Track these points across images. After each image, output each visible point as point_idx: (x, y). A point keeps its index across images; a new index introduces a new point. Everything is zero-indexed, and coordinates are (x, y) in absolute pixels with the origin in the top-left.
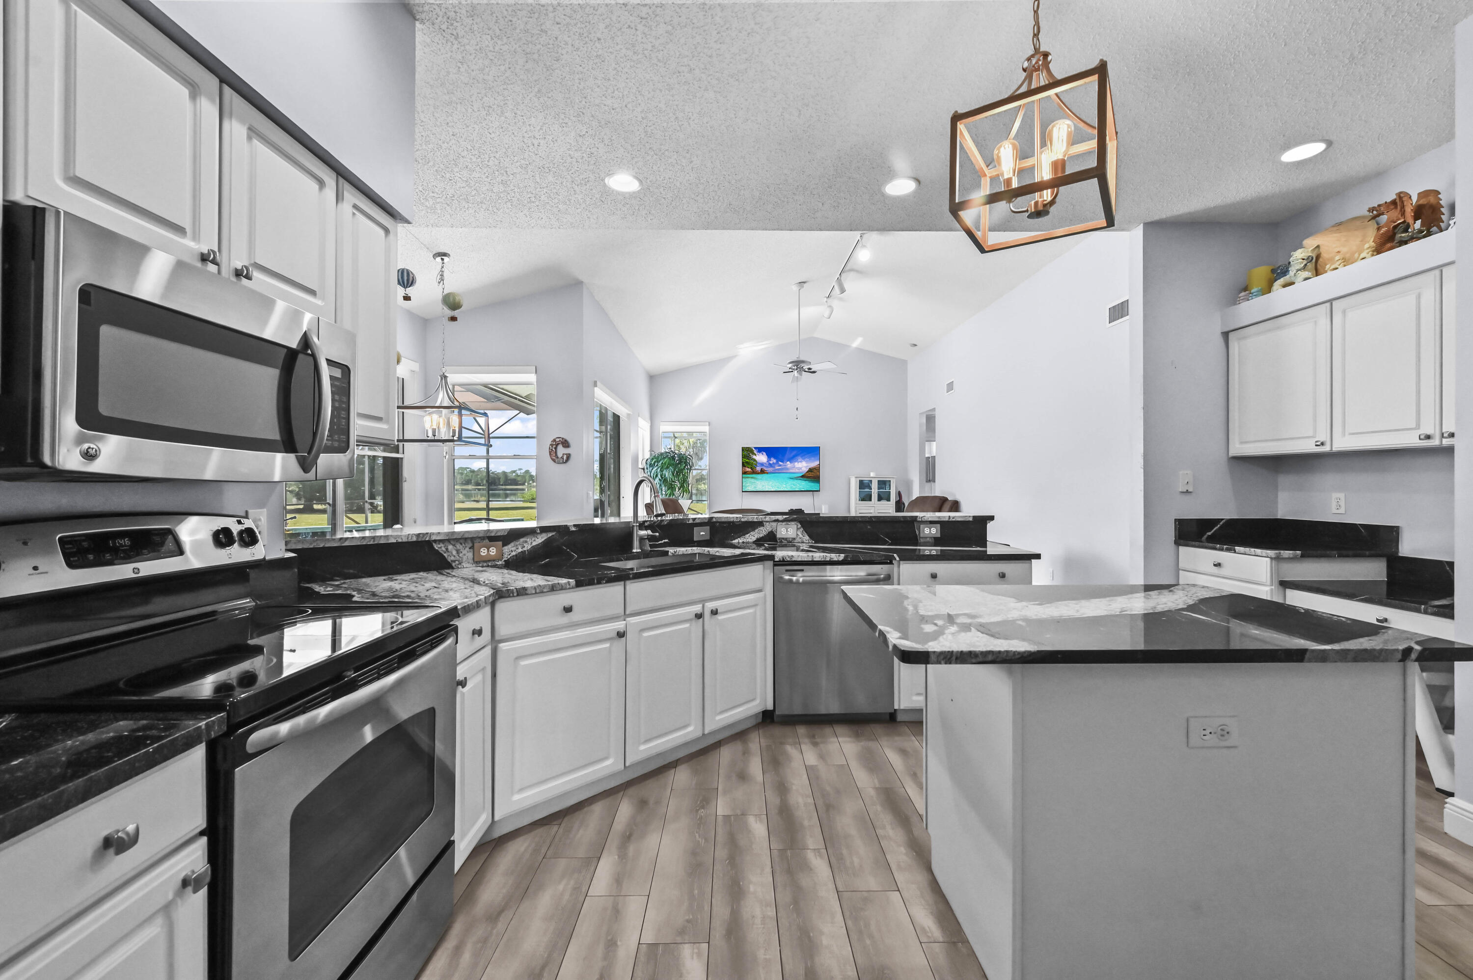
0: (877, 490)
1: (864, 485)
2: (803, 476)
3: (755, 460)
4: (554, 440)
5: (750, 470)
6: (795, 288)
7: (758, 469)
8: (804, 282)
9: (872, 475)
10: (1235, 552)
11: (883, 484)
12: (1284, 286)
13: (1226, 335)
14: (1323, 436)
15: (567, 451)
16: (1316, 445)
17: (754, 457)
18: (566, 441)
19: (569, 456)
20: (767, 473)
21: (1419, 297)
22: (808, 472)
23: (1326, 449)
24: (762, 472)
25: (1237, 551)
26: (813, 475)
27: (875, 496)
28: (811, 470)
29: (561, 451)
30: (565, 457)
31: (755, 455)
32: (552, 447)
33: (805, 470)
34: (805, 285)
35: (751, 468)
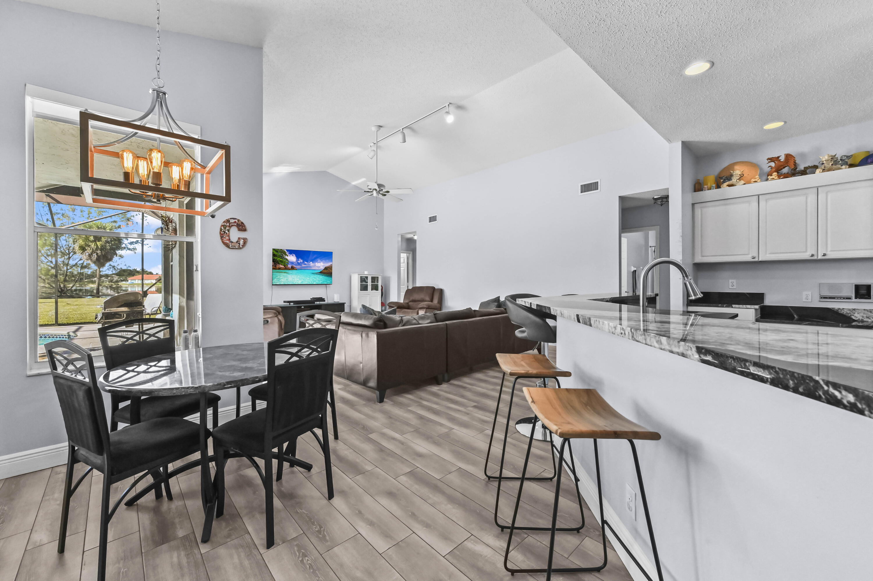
0: (371, 283)
1: (363, 280)
2: (321, 272)
3: (287, 260)
4: (228, 221)
5: (283, 266)
6: (374, 129)
7: (290, 266)
8: (381, 126)
9: (366, 273)
10: (732, 307)
11: (374, 279)
12: (729, 186)
13: (693, 205)
14: (756, 255)
15: (242, 235)
16: (752, 258)
17: (286, 257)
18: (242, 223)
19: (245, 241)
20: (296, 269)
21: (807, 198)
22: (324, 269)
23: (756, 260)
24: (293, 268)
25: (733, 307)
26: (327, 272)
27: (369, 287)
28: (326, 268)
29: (235, 234)
30: (242, 242)
31: (287, 256)
32: (225, 228)
33: (323, 268)
34: (381, 128)
35: (284, 265)
